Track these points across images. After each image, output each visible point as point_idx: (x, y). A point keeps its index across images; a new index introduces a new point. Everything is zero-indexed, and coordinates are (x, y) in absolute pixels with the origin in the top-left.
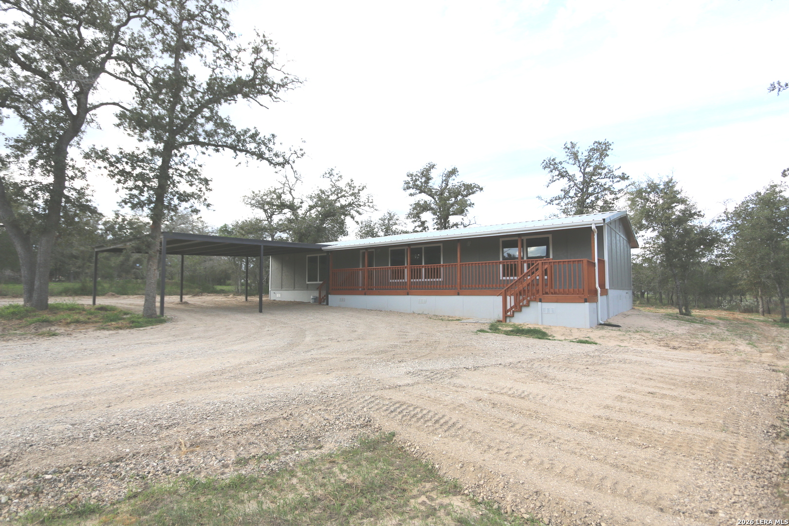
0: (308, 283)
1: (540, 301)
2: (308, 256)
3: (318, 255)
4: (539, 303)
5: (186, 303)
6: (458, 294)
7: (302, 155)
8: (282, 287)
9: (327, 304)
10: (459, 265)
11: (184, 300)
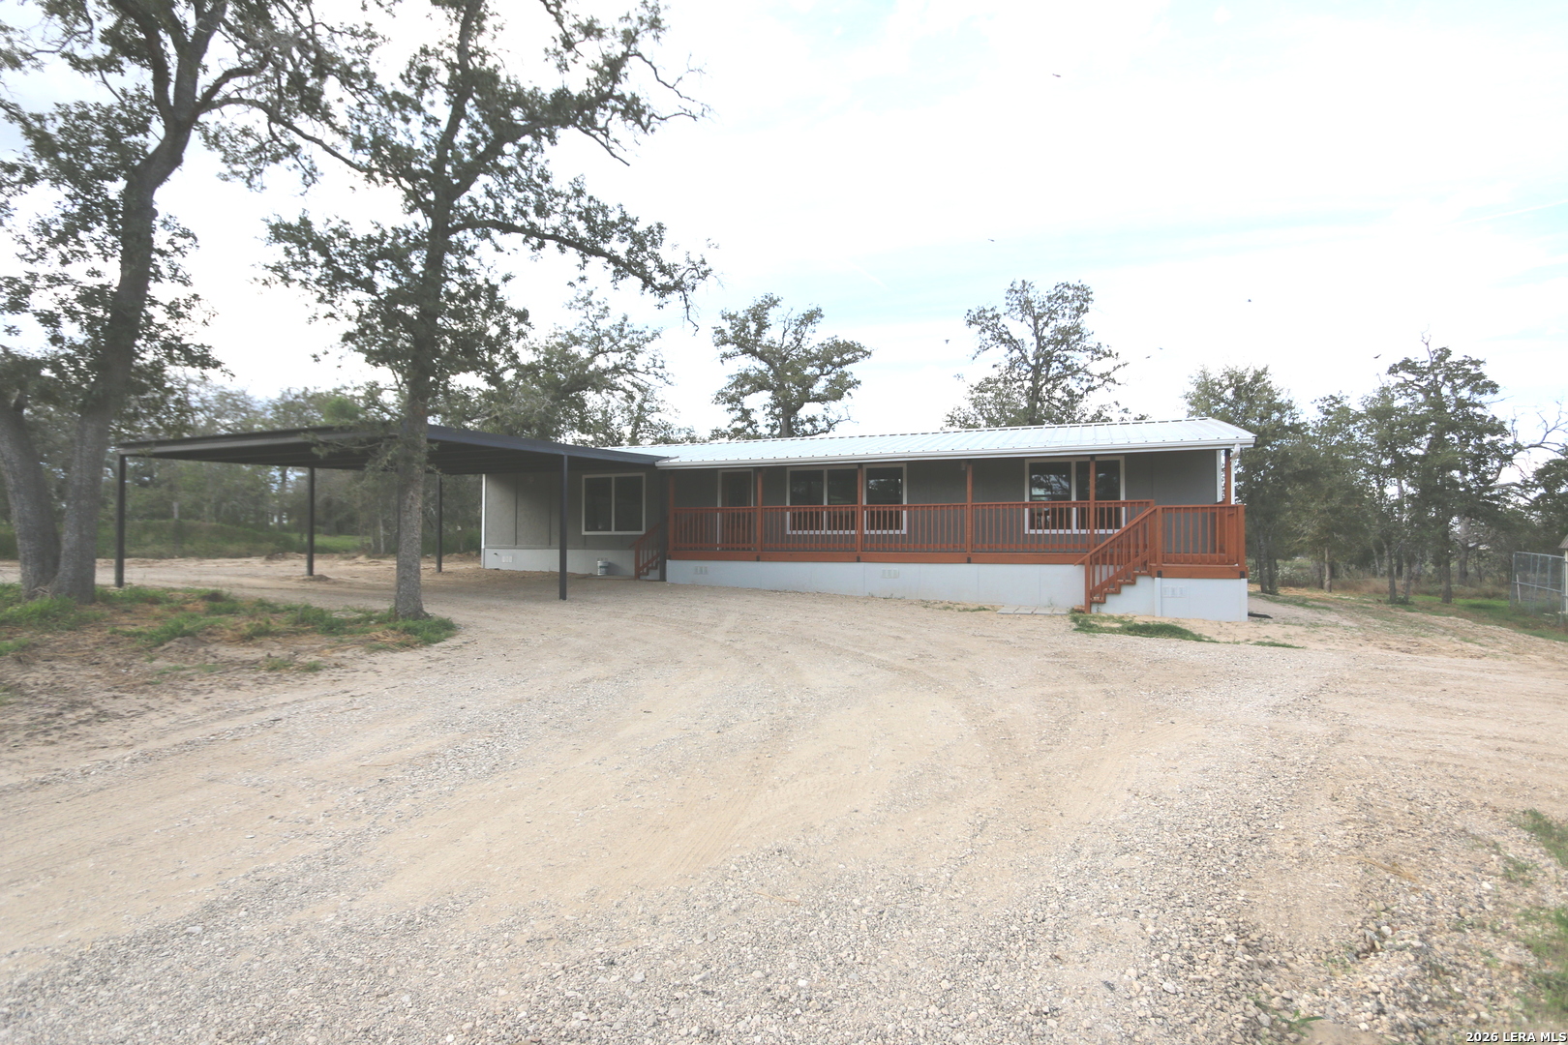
0: (584, 533)
1: (1160, 575)
2: (584, 477)
3: (613, 476)
4: (1157, 580)
5: (322, 578)
6: (969, 561)
7: (706, 273)
8: (516, 542)
9: (663, 578)
10: (969, 507)
11: (317, 571)
